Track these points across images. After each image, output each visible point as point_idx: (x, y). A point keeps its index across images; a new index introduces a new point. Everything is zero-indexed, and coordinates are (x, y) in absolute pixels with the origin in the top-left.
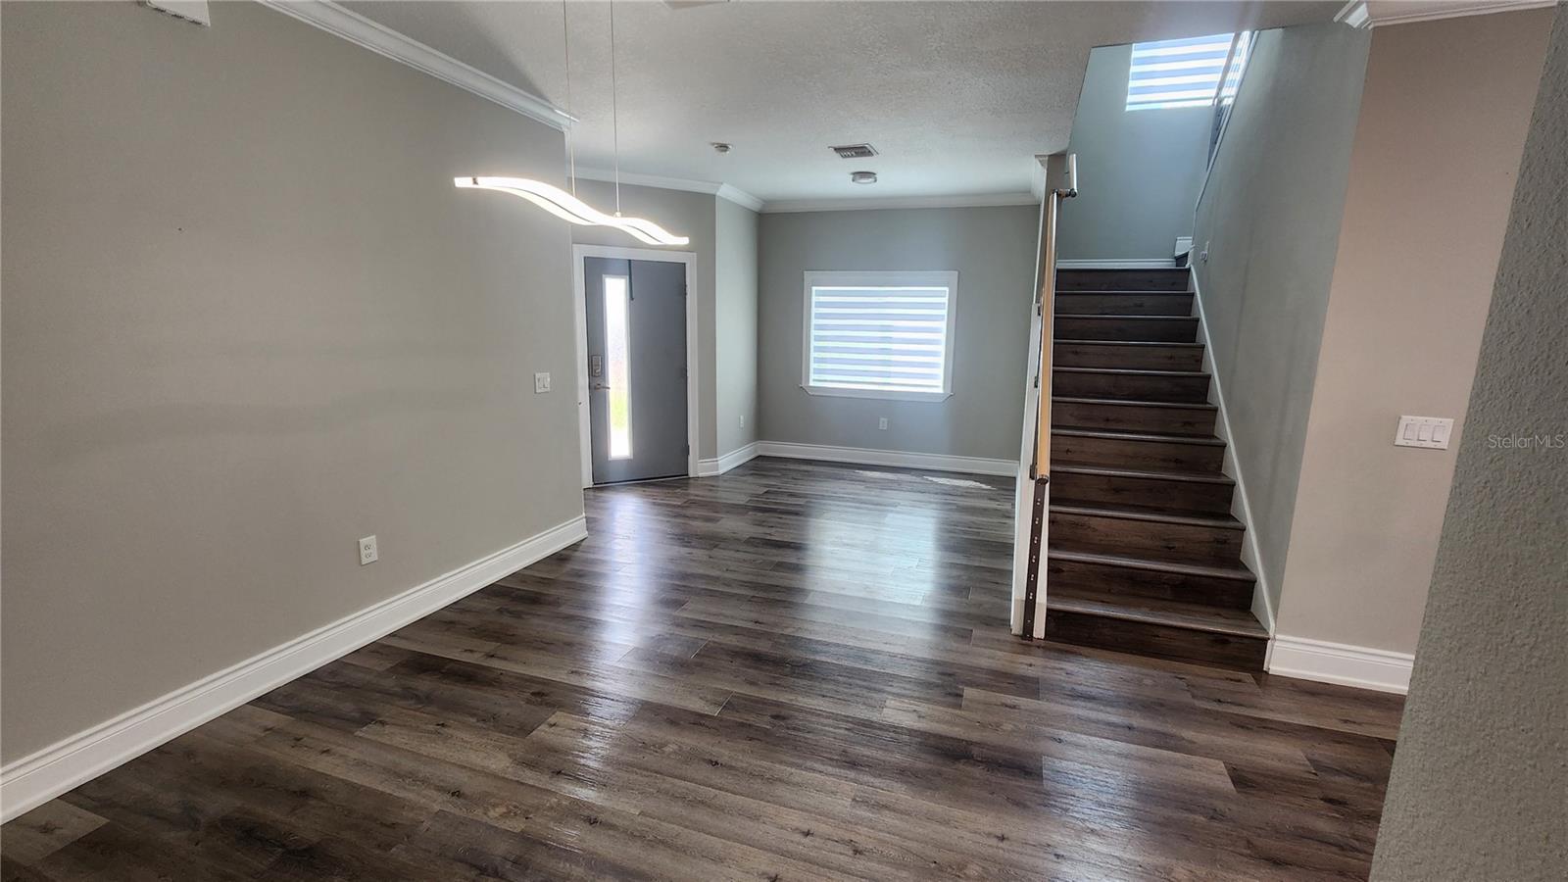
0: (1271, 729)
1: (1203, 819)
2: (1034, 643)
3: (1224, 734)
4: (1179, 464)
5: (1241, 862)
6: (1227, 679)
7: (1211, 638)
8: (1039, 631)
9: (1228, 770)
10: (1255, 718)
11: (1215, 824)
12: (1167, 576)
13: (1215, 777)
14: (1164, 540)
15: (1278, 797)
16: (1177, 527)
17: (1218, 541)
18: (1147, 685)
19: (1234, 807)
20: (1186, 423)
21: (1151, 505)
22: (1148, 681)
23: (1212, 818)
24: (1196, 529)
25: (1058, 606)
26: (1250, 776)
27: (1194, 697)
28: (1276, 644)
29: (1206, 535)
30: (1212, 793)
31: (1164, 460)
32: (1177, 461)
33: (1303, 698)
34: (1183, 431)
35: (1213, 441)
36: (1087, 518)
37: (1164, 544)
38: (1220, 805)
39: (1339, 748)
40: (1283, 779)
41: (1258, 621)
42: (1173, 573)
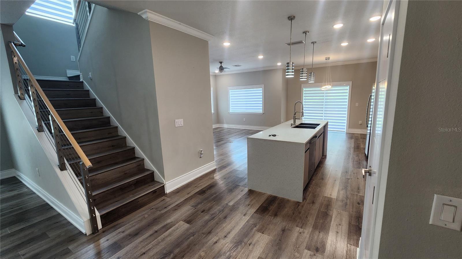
0: (180, 205)
1: (192, 237)
2: (100, 232)
3: (174, 215)
4: (114, 147)
5: (206, 239)
6: (161, 201)
7: (152, 193)
8: (100, 226)
9: (184, 222)
10: (175, 206)
11: (195, 236)
12: (131, 182)
13: (184, 226)
14: (123, 172)
15: (197, 219)
16: (126, 166)
17: (138, 166)
18: (147, 217)
19: (193, 229)
20: (109, 133)
21: (112, 163)
22: (146, 216)
23: (193, 235)
24: (130, 165)
25: (104, 212)
26: (188, 219)
27: (160, 211)
28: (166, 185)
29: (135, 165)
30: (187, 230)
31: (109, 147)
32: (113, 146)
33: (178, 194)
34: (109, 136)
35: (120, 137)
36: (94, 176)
37: (123, 173)
38: (191, 231)
39: (193, 200)
40: (193, 214)
41: (159, 182)
42: (133, 180)
